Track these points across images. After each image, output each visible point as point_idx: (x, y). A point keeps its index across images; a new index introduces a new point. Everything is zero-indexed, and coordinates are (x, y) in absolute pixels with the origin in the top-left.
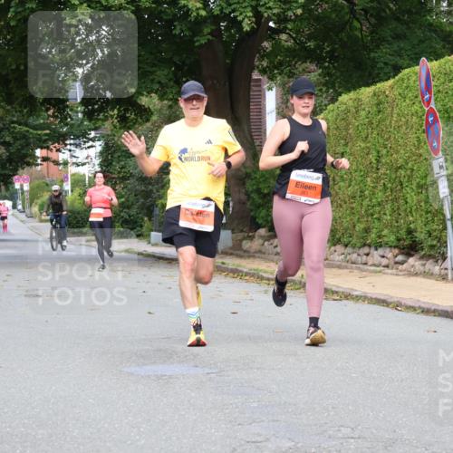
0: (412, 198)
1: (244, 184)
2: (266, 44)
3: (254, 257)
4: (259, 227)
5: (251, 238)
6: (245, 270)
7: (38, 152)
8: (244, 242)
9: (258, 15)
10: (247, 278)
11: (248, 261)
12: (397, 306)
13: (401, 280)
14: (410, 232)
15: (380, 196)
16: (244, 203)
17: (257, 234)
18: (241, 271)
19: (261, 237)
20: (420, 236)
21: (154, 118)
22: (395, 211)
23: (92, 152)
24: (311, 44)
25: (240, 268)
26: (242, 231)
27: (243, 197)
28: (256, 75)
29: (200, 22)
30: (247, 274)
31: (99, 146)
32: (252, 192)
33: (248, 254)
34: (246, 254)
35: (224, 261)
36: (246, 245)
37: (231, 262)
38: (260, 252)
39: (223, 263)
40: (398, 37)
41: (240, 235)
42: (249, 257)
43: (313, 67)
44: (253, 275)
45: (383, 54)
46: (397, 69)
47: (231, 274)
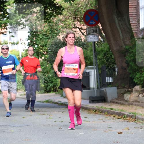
1: (125, 56)
3: (132, 104)
4: (135, 84)
5: (130, 92)
6: (127, 113)
8: (125, 95)
10: (128, 118)
11: (128, 107)
16: (125, 69)
17: (134, 89)
18: (124, 114)
19: (136, 91)
25: (123, 112)
26: (124, 87)
27: (125, 65)
30: (128, 116)
32: (130, 61)
33: (128, 103)
34: (127, 103)
35: (112, 107)
36: (127, 96)
37: (117, 108)
38: (136, 101)
39: (111, 109)
41: (123, 90)
42: (129, 105)
44: (132, 117)
47: (117, 116)
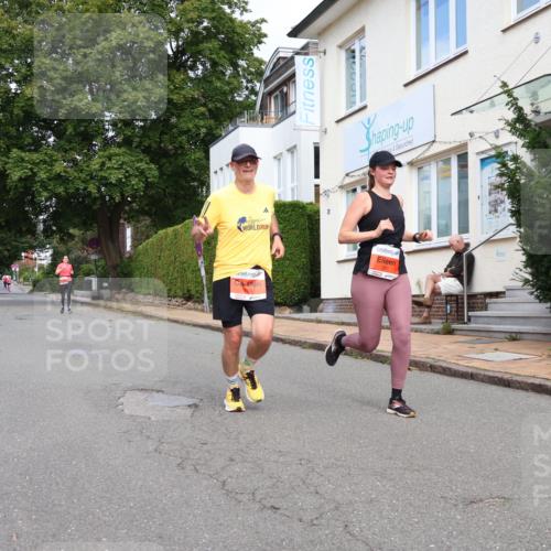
0: (190, 276)
2: (127, 208)
7: (23, 254)
9: (122, 195)
12: (182, 323)
13: (184, 311)
14: (188, 291)
15: (176, 275)
20: (193, 292)
21: (76, 239)
22: (183, 282)
23: (48, 254)
24: (146, 208)
28: (122, 221)
29: (95, 198)
31: (51, 252)
40: (184, 206)
43: (147, 218)
45: (178, 212)
46: (184, 219)
